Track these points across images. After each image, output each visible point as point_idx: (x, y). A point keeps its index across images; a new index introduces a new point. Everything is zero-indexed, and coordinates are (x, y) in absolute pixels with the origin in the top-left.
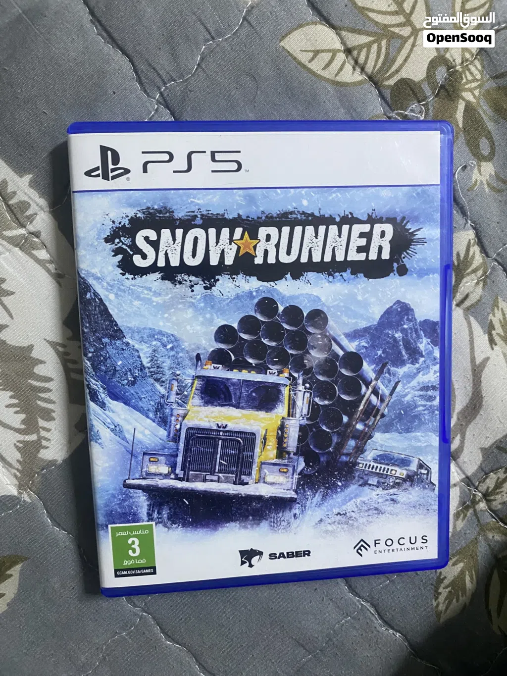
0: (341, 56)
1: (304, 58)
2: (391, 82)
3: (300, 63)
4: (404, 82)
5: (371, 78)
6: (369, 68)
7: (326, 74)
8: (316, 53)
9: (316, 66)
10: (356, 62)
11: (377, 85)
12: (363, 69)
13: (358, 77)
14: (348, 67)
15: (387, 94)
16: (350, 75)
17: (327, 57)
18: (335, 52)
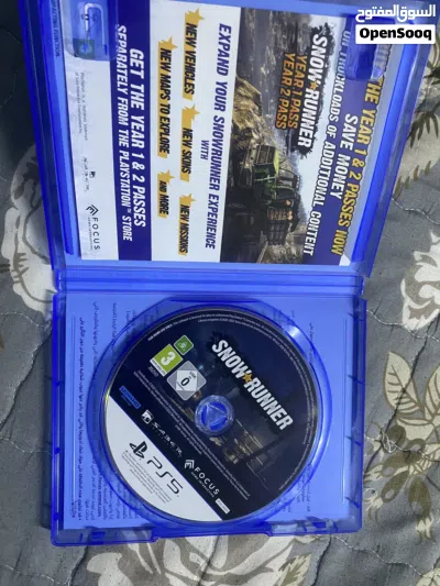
0: (399, 388)
1: (389, 369)
2: (399, 423)
3: (386, 368)
4: (403, 430)
5: (396, 411)
6: (401, 407)
7: (387, 385)
8: (395, 374)
9: (389, 378)
10: (401, 398)
11: (395, 416)
12: (399, 404)
13: (393, 403)
14: (396, 395)
15: (393, 424)
16: (392, 399)
17: (396, 381)
18: (400, 384)
